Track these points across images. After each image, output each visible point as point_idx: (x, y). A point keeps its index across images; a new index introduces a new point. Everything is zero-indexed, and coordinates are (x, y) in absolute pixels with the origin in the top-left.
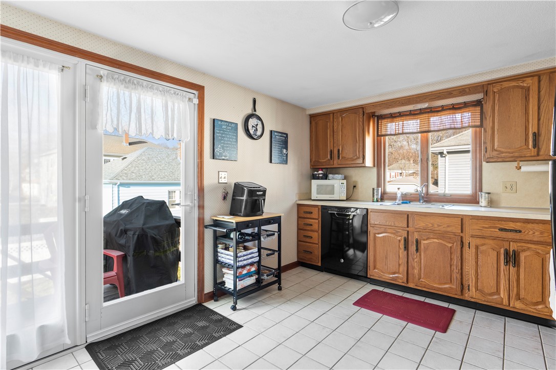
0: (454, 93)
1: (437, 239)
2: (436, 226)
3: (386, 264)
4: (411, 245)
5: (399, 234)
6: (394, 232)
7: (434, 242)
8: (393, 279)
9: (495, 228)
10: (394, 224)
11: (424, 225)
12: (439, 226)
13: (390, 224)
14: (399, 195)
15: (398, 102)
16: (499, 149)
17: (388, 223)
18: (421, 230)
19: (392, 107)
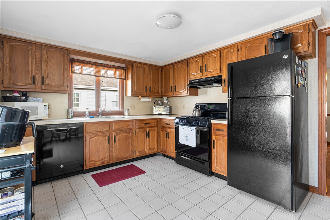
0: (121, 61)
1: (124, 133)
2: (123, 127)
3: (97, 156)
4: (111, 140)
5: (105, 135)
6: (102, 134)
7: (122, 135)
8: (102, 163)
9: (143, 123)
10: (102, 130)
11: (118, 127)
12: (124, 126)
13: (100, 130)
14: (87, 113)
15: (93, 56)
16: (136, 91)
17: (98, 130)
18: (116, 130)
19: (89, 57)
